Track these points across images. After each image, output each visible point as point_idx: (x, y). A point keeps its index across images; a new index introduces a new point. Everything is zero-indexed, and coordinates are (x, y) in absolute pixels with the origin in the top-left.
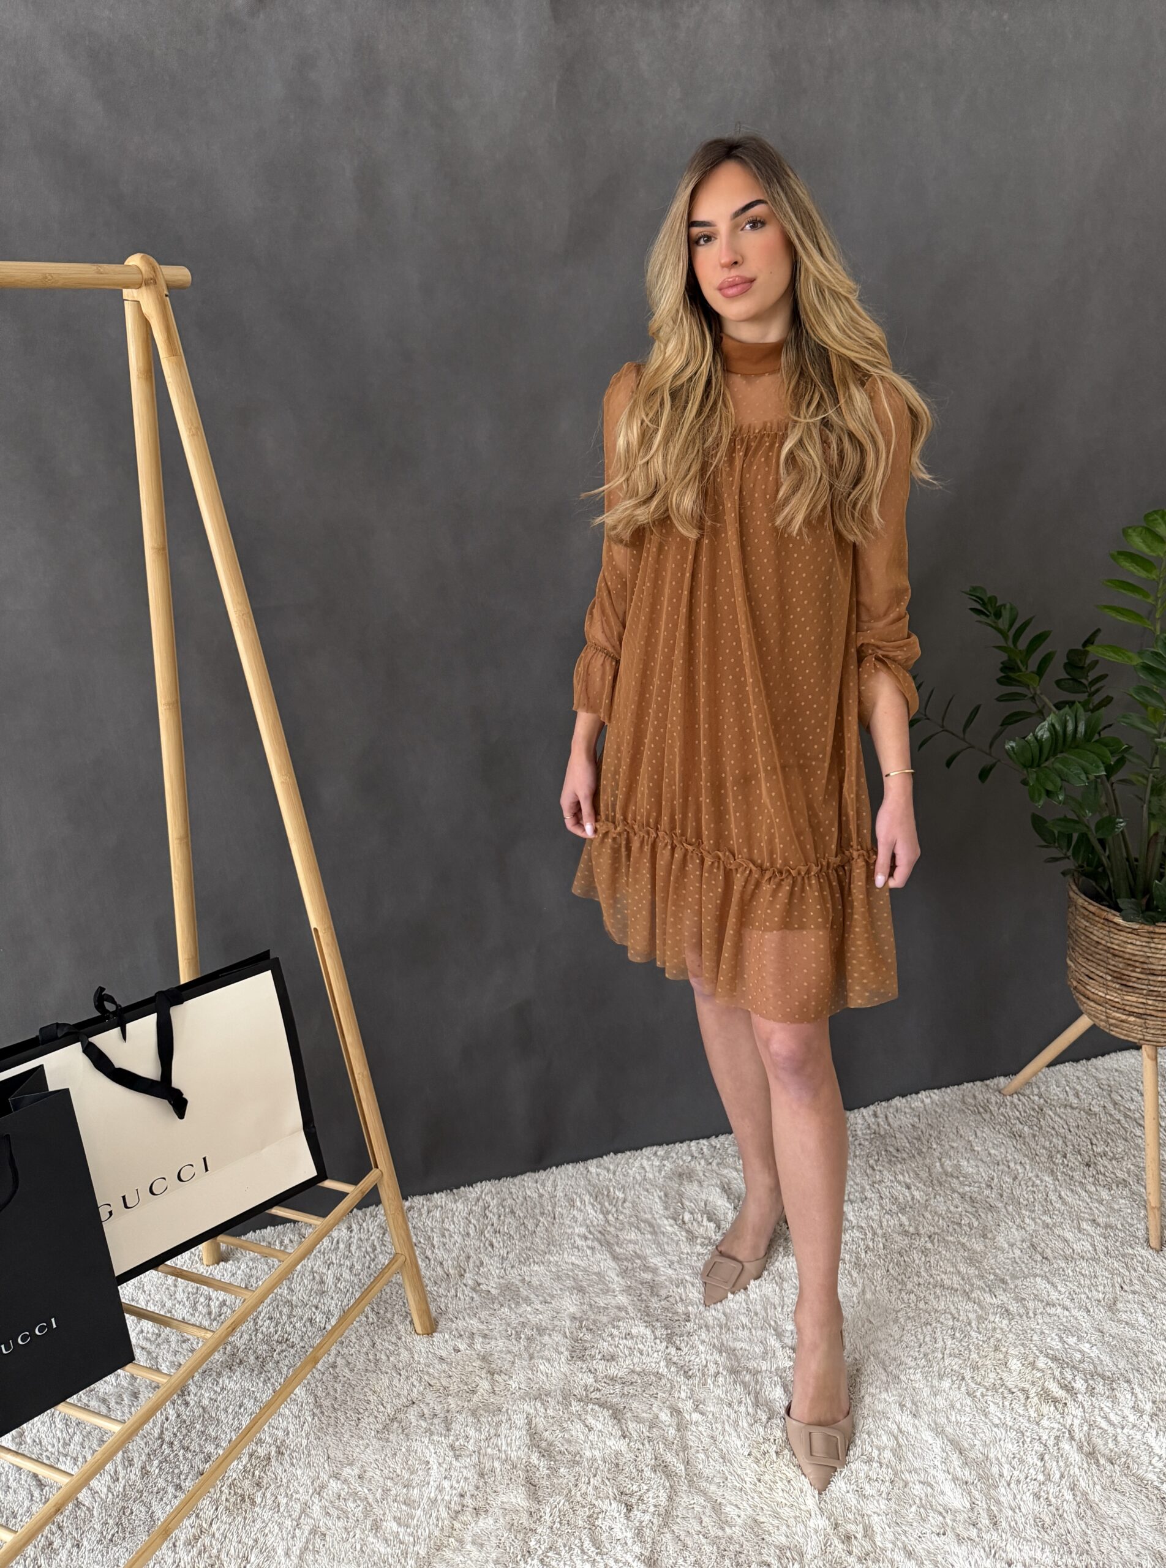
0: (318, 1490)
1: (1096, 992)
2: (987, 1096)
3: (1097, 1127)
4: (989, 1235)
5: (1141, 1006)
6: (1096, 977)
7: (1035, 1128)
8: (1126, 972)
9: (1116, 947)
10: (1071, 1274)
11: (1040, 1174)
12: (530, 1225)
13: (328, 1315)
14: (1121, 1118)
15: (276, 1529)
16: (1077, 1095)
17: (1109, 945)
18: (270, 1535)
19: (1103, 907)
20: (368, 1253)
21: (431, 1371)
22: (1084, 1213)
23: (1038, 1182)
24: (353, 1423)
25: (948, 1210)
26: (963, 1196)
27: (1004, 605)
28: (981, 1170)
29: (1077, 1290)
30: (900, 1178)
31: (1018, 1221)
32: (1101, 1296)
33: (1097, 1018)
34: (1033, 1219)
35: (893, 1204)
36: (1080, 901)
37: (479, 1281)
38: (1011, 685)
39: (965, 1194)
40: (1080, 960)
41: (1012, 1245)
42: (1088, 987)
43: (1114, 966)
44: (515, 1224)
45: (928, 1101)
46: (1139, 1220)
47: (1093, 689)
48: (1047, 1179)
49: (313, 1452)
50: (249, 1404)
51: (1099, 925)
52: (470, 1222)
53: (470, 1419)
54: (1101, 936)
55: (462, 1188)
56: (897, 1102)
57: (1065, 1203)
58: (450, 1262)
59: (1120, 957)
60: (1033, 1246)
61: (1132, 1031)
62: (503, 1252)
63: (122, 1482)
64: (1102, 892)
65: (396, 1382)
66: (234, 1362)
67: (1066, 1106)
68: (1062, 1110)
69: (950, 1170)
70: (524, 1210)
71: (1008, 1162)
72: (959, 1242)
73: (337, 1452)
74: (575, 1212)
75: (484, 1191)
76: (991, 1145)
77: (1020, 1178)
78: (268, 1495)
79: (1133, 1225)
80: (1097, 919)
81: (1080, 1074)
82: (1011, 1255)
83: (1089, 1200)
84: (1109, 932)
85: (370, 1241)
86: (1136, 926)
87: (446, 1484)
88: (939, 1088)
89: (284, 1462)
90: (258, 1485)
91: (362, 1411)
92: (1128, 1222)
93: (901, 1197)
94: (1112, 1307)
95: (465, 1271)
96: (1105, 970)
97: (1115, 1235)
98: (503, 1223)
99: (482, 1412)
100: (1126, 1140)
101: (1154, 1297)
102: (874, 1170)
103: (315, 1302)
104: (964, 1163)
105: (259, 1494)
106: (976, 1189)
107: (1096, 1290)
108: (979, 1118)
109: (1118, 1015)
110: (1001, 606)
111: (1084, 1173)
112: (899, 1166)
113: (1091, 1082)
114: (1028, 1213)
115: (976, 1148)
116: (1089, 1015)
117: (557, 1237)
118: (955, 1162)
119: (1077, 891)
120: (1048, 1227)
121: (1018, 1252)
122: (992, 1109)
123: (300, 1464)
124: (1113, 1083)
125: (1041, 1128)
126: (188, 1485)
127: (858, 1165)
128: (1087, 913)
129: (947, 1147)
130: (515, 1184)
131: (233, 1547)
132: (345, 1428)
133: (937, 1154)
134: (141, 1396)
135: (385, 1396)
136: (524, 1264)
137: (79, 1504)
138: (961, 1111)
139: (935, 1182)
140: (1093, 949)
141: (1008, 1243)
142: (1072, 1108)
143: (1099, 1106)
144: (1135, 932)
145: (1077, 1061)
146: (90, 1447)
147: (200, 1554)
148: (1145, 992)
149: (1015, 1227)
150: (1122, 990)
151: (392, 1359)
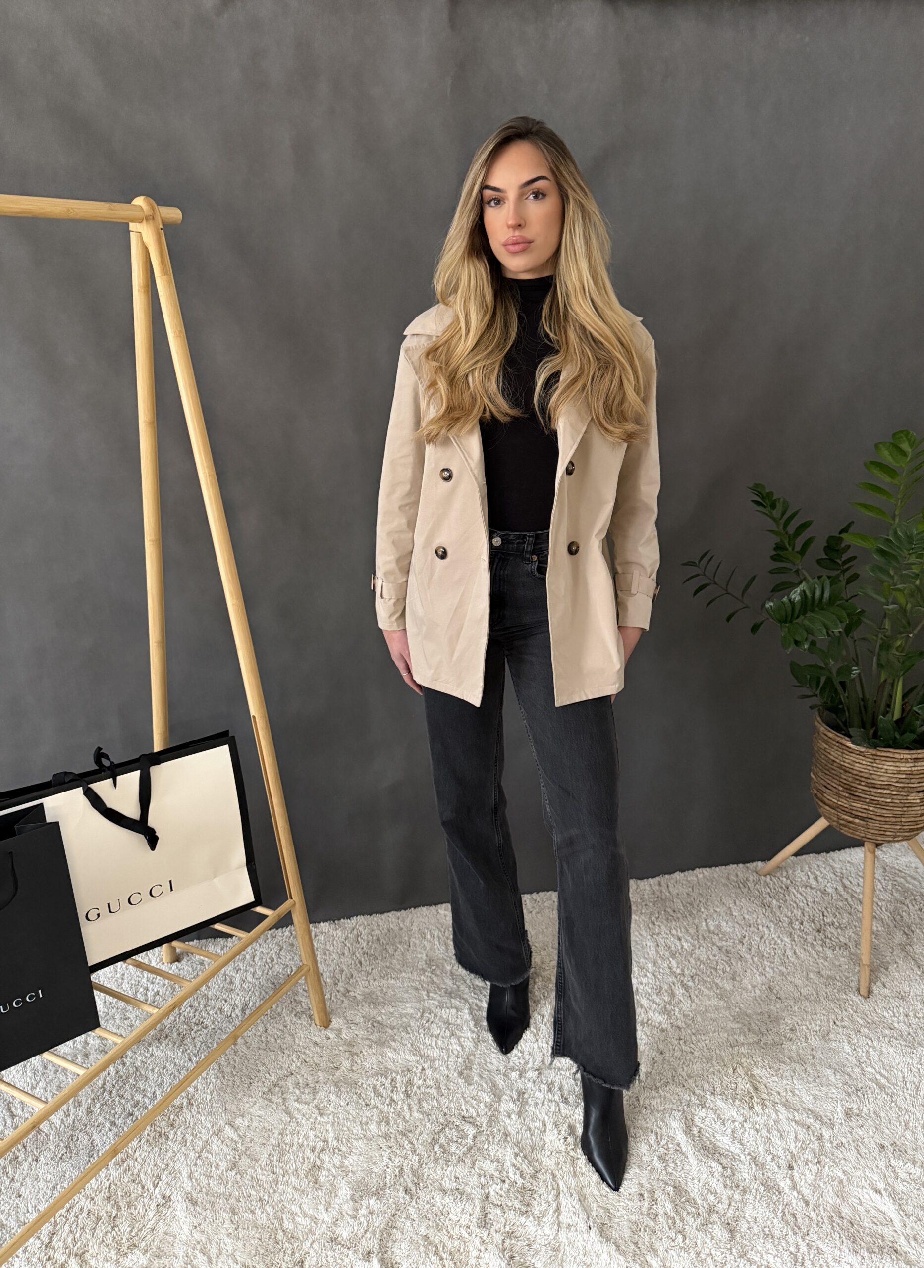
0: (216, 1133)
1: (831, 799)
2: (747, 875)
3: (829, 903)
4: (738, 979)
5: (864, 811)
6: (831, 788)
7: (781, 901)
8: (854, 785)
9: (847, 765)
10: (797, 1010)
11: (781, 935)
12: (391, 951)
13: (234, 1007)
14: (849, 899)
15: (183, 1158)
16: (816, 879)
17: (842, 763)
18: (178, 1162)
19: (839, 734)
20: (267, 963)
21: (307, 1051)
22: (812, 966)
23: (779, 941)
24: (246, 1085)
25: (708, 958)
26: (720, 948)
27: (779, 499)
28: (736, 930)
29: (800, 1023)
30: (674, 932)
31: (761, 969)
32: (818, 1028)
33: (831, 819)
34: (773, 969)
35: (667, 951)
36: (822, 729)
37: (350, 988)
38: (782, 561)
39: (722, 947)
40: (820, 774)
41: (754, 987)
42: (825, 795)
43: (845, 779)
44: (379, 948)
45: (700, 876)
46: (854, 975)
47: (844, 567)
48: (786, 939)
49: (214, 1105)
50: (170, 1067)
51: (835, 748)
52: (346, 945)
53: (333, 1088)
54: (836, 756)
55: (342, 920)
56: (678, 875)
57: (798, 958)
58: (328, 974)
59: (850, 773)
60: (770, 988)
61: (856, 830)
62: (369, 969)
63: (72, 1117)
64: (841, 723)
65: (280, 1057)
66: (162, 1036)
67: (806, 886)
68: (803, 889)
69: (712, 928)
70: (387, 939)
71: (758, 925)
72: (714, 982)
73: (233, 1105)
74: (425, 942)
75: (359, 922)
76: (746, 911)
77: (765, 938)
78: (179, 1133)
79: (848, 978)
80: (834, 743)
81: (820, 863)
82: (753, 995)
83: (817, 957)
84: (842, 753)
85: (270, 955)
86: (863, 750)
87: (311, 1133)
88: (710, 867)
89: (193, 1111)
90: (172, 1125)
91: (253, 1077)
92: (845, 976)
93: (673, 946)
94: (825, 1037)
95: (339, 981)
96: (838, 783)
97: (834, 984)
98: (371, 947)
99: (342, 1084)
100: (850, 914)
101: (859, 1031)
102: (654, 924)
103: (225, 996)
104: (724, 924)
105: (172, 1132)
106: (731, 944)
107: (815, 1024)
108: (739, 890)
109: (846, 817)
110: (775, 500)
111: (815, 937)
112: (674, 923)
113: (828, 869)
114: (769, 964)
115: (734, 913)
116: (827, 818)
117: (411, 961)
118: (717, 923)
119: (820, 721)
120: (783, 975)
121: (758, 992)
122: (749, 884)
123: (205, 1112)
124: (844, 871)
125: (786, 901)
126: (119, 1122)
127: (643, 920)
128: (826, 738)
129: (712, 911)
130: (382, 919)
131: (149, 1168)
132: (240, 1089)
133: (704, 916)
134: (91, 1056)
135: (271, 1067)
136: (384, 978)
137: (39, 1132)
138: (724, 885)
139: (700, 937)
140: (830, 766)
141: (751, 985)
142: (811, 888)
143: (832, 887)
144: (862, 754)
145: (818, 852)
146: (51, 1091)
147: (125, 1172)
148: (867, 800)
149: (758, 973)
150: (850, 798)
151: (279, 1041)
